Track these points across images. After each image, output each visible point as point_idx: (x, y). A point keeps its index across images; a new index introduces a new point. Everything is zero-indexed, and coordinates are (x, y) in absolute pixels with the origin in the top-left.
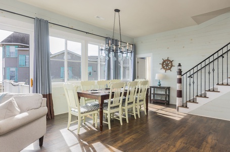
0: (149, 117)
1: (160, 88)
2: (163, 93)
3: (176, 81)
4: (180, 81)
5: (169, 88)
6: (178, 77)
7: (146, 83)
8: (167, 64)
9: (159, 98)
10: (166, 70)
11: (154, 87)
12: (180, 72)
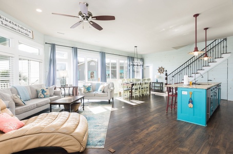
0: (151, 96)
1: (157, 83)
2: (159, 85)
3: (165, 79)
4: (166, 79)
5: (162, 83)
6: (166, 77)
7: (149, 80)
8: (161, 70)
9: (157, 89)
10: (161, 73)
11: (154, 83)
12: (166, 75)
